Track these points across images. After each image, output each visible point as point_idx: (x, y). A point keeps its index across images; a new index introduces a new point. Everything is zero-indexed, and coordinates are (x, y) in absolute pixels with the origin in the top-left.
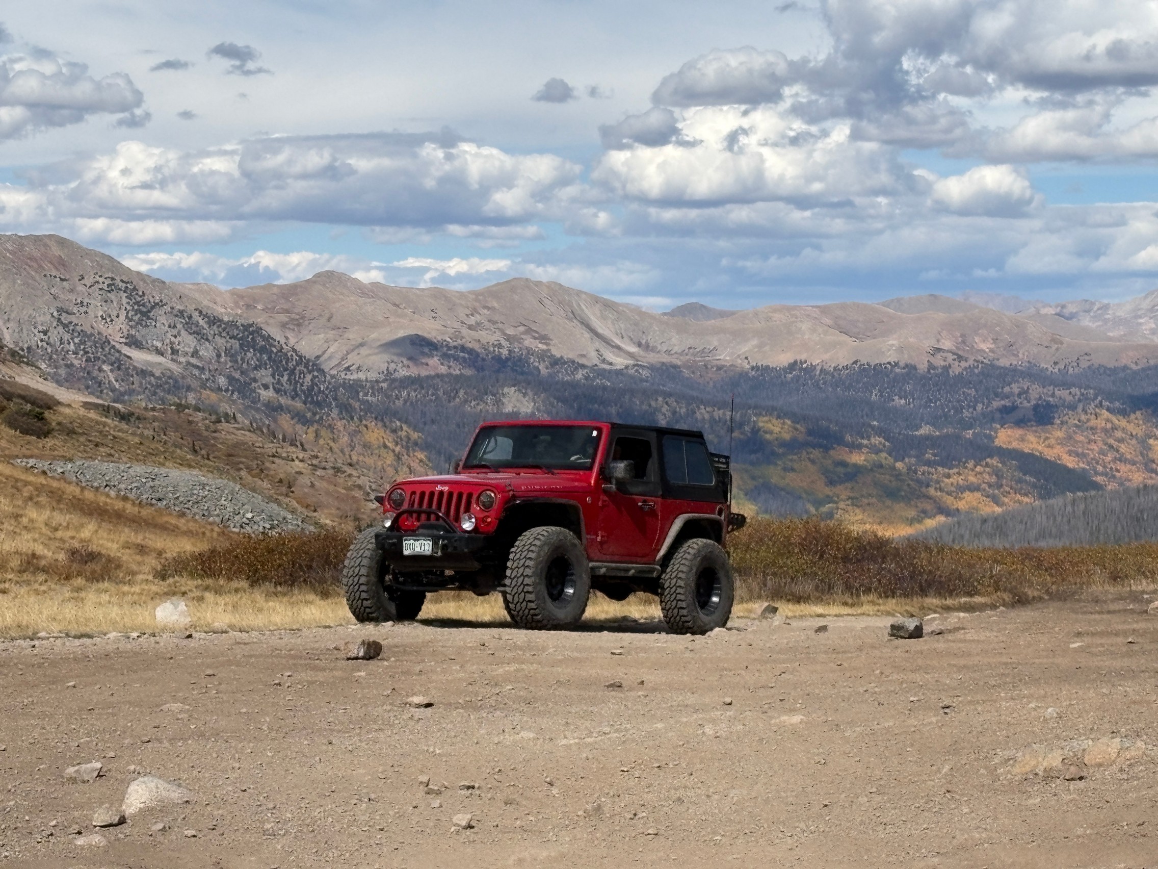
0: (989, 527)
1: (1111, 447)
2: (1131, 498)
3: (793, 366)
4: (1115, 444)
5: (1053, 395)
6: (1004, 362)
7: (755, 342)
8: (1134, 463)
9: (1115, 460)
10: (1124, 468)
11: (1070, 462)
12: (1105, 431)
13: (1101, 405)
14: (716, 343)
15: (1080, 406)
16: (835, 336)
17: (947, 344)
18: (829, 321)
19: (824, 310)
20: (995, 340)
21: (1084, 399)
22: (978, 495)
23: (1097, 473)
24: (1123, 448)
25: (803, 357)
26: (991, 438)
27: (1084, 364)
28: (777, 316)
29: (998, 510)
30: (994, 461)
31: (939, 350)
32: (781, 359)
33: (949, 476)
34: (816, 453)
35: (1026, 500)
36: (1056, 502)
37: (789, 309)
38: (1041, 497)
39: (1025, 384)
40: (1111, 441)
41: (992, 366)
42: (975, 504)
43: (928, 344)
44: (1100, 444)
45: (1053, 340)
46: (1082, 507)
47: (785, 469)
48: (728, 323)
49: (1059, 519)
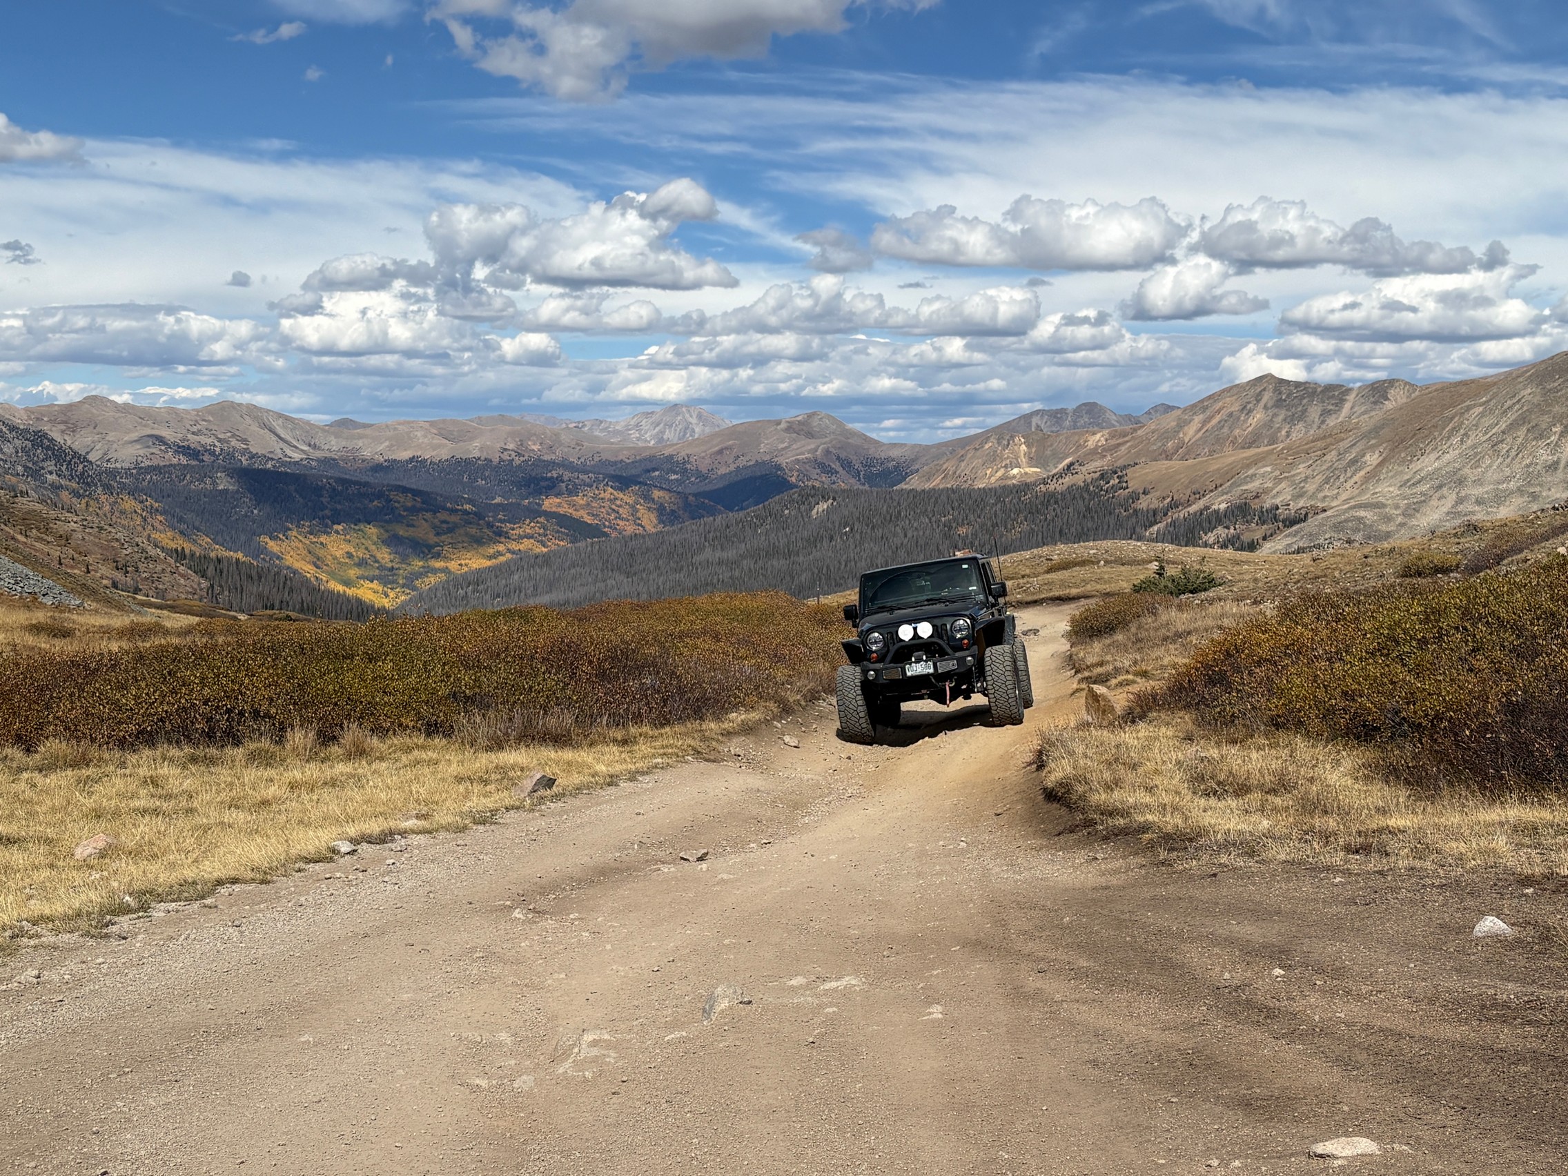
0: (540, 561)
1: (614, 510)
2: (626, 542)
3: (412, 459)
4: (616, 508)
5: (578, 478)
6: (547, 458)
7: (387, 443)
8: (628, 520)
9: (616, 518)
10: (621, 523)
11: (588, 519)
12: (610, 500)
13: (607, 484)
14: (361, 444)
15: (595, 485)
16: (438, 440)
17: (511, 446)
18: (435, 431)
19: (432, 424)
20: (541, 444)
21: (597, 480)
22: (532, 541)
23: (605, 526)
24: (621, 511)
25: (419, 454)
26: (540, 505)
27: (597, 459)
28: (400, 427)
29: (545, 550)
30: (542, 520)
31: (506, 450)
32: (404, 455)
33: (513, 529)
34: (428, 515)
35: (562, 543)
36: (581, 544)
37: (409, 423)
38: (572, 542)
39: (560, 471)
40: (614, 507)
41: (540, 460)
42: (530, 546)
43: (498, 446)
44: (607, 508)
45: (577, 444)
46: (597, 547)
47: (408, 526)
48: (368, 431)
49: (583, 555)
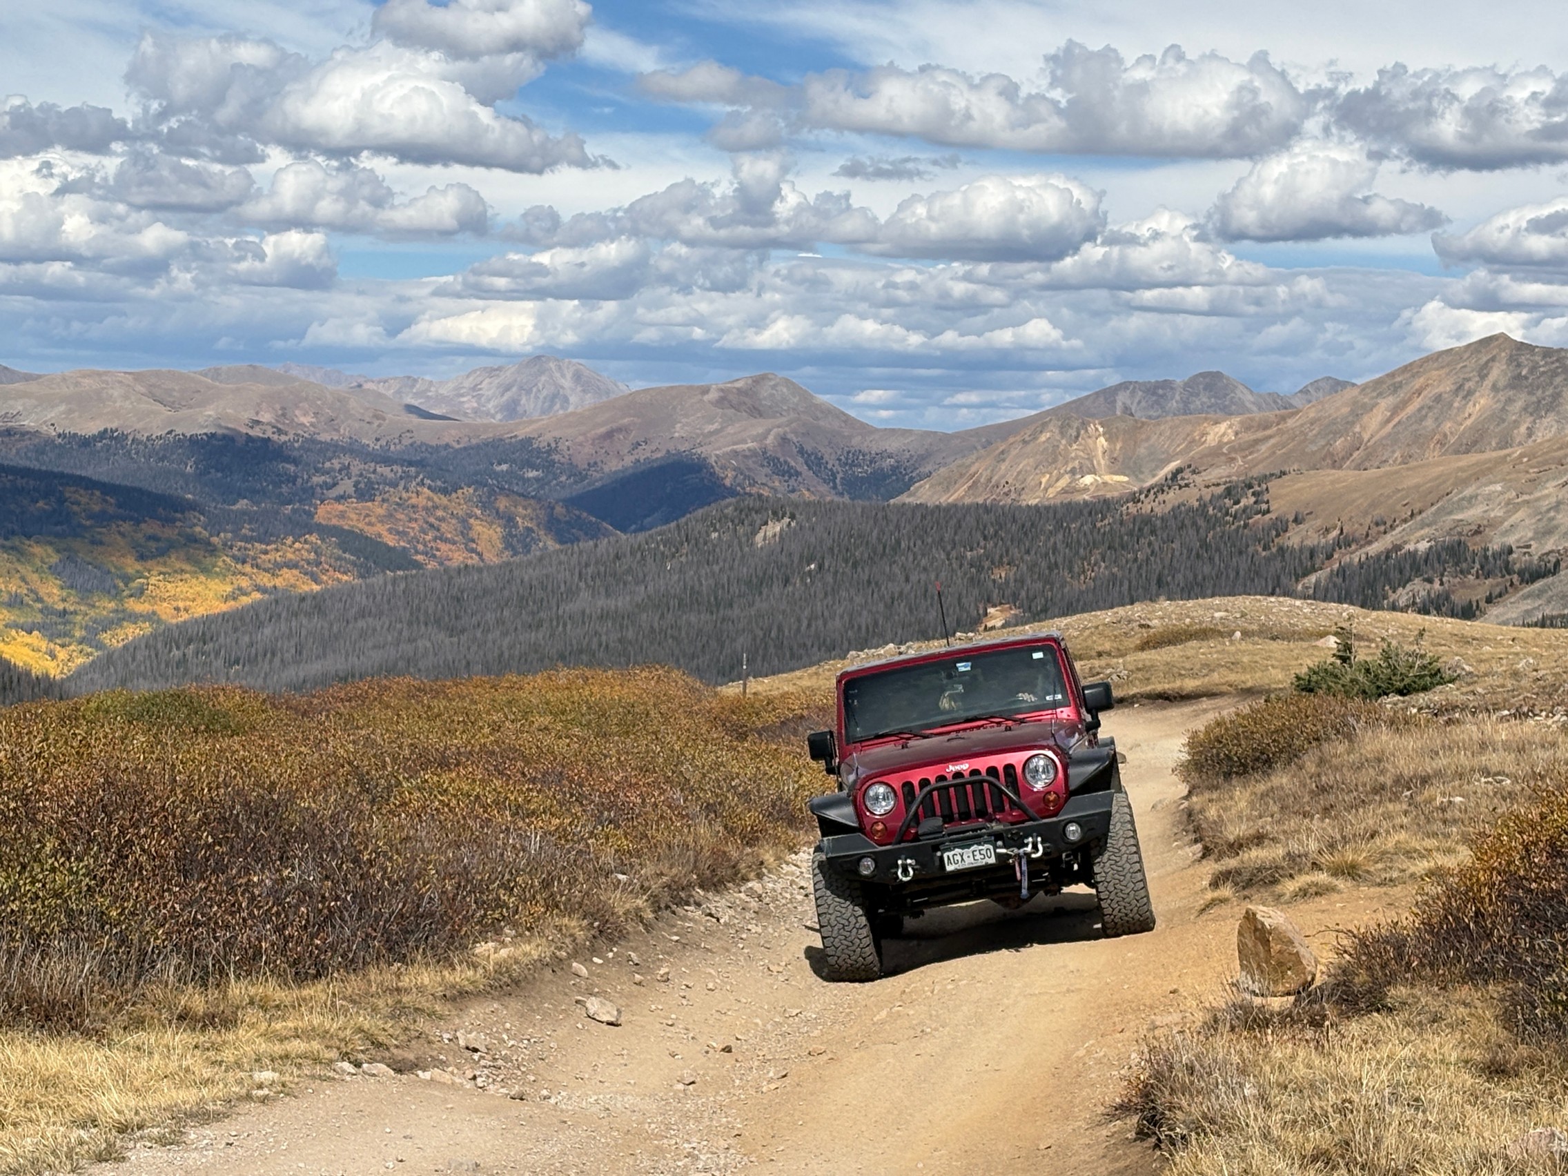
0: (306, 606)
1: (432, 526)
2: (451, 578)
3: (103, 435)
4: (436, 523)
5: (374, 472)
6: (325, 437)
7: (62, 408)
8: (454, 543)
9: (435, 539)
10: (444, 547)
11: (391, 541)
12: (426, 509)
13: (422, 484)
14: (20, 408)
15: (402, 483)
16: (148, 405)
17: (266, 417)
18: (143, 390)
19: (138, 377)
20: (316, 414)
21: (407, 477)
22: (296, 572)
23: (417, 552)
24: (444, 526)
25: (114, 426)
26: (311, 515)
27: (406, 442)
28: (86, 381)
29: (316, 588)
30: (313, 538)
31: (258, 422)
32: (91, 428)
33: (266, 552)
34: (126, 527)
35: (345, 578)
36: (377, 580)
37: (99, 374)
38: (362, 576)
39: (346, 460)
40: (432, 520)
41: (313, 441)
42: (292, 581)
43: (248, 415)
44: (421, 522)
45: (376, 417)
46: (403, 586)
47: (93, 542)
48: (33, 387)
49: (379, 597)
